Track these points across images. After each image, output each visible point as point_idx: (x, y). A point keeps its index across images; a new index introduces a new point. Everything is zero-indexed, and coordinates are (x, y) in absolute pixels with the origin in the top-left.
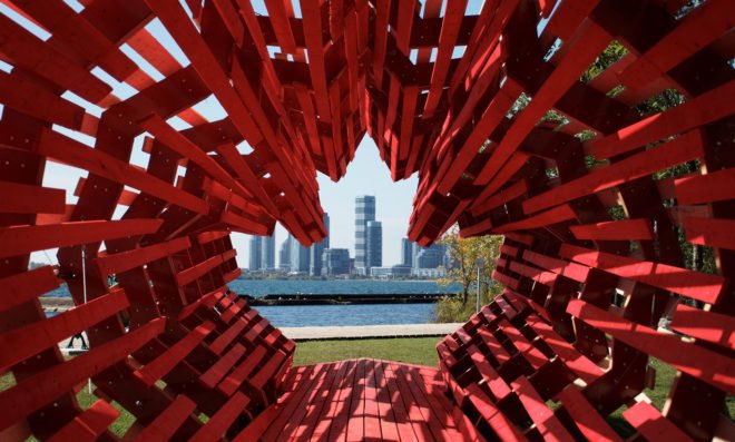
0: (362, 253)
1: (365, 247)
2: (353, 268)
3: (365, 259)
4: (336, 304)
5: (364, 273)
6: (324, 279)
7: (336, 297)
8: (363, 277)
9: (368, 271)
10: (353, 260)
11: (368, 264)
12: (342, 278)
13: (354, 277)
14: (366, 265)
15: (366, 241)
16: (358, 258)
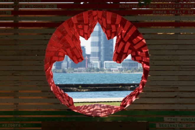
0: (96, 49)
1: (99, 45)
2: (89, 62)
3: (99, 54)
4: (77, 91)
5: (99, 67)
6: (64, 72)
7: (77, 86)
8: (98, 70)
9: (102, 65)
10: (89, 56)
11: (102, 59)
12: (80, 71)
13: (90, 70)
14: (100, 59)
15: (100, 39)
16: (93, 54)
